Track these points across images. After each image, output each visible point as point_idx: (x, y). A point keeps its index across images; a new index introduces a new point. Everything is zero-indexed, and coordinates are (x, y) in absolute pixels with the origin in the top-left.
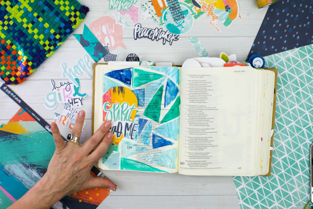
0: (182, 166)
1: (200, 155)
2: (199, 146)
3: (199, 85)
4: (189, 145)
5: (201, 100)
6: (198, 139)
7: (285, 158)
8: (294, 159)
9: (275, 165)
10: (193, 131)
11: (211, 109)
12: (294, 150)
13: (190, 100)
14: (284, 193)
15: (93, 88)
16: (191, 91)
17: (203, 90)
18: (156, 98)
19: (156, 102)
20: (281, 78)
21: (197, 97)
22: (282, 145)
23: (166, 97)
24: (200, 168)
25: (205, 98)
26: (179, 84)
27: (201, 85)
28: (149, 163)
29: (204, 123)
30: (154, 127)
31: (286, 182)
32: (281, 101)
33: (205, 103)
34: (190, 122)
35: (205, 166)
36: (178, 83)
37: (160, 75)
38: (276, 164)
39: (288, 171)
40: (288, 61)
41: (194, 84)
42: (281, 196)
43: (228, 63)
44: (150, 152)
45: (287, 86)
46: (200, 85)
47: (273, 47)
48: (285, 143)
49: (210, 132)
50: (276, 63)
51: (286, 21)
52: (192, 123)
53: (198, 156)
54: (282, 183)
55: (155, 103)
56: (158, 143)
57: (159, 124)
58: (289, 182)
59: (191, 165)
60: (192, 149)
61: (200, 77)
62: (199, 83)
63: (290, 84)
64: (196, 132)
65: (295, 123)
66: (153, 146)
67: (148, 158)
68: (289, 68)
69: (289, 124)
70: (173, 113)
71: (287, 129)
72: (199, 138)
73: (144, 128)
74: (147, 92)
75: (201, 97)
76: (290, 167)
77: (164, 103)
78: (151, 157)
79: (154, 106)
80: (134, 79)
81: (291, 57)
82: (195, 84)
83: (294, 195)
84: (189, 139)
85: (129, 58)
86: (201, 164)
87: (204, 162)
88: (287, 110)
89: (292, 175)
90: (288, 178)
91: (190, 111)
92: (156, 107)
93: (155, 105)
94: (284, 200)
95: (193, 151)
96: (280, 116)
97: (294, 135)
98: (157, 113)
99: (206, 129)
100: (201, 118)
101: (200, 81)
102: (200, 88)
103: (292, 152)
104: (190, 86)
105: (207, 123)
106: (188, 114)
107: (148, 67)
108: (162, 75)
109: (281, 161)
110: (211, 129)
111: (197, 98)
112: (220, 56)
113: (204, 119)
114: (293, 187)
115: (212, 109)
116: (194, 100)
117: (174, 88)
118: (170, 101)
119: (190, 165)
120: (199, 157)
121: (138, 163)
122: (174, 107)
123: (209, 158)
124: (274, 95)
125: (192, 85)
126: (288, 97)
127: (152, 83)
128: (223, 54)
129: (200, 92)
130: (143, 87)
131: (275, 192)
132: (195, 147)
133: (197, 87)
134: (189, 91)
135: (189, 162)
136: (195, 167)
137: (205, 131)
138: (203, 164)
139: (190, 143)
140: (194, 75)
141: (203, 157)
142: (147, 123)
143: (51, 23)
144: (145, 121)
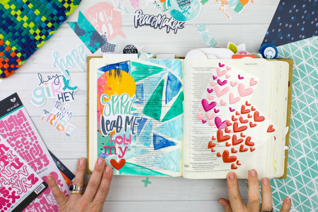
0: (186, 169)
1: (206, 156)
2: (206, 146)
4: (194, 146)
5: (207, 95)
6: (205, 138)
7: (303, 158)
8: (313, 159)
9: (291, 166)
11: (218, 105)
12: (313, 150)
13: (195, 96)
14: (302, 196)
15: (87, 84)
16: (196, 86)
18: (156, 94)
19: (157, 98)
20: (299, 70)
21: (203, 92)
22: (300, 144)
23: (167, 92)
24: (206, 170)
25: (212, 93)
26: (182, 78)
27: (208, 79)
28: (150, 167)
30: (154, 126)
31: (305, 185)
32: (298, 95)
35: (212, 168)
36: (180, 77)
37: (160, 68)
38: (293, 165)
39: (307, 173)
40: (306, 51)
41: (199, 78)
42: (299, 201)
43: (236, 54)
44: (151, 154)
45: (305, 78)
46: (206, 79)
47: (289, 35)
48: (303, 142)
50: (293, 52)
51: (304, 6)
52: (197, 121)
53: (204, 157)
54: (299, 186)
55: (155, 100)
56: (160, 144)
57: (160, 122)
58: (307, 185)
59: (196, 168)
60: (197, 150)
61: (207, 70)
62: (205, 76)
63: (309, 76)
64: (202, 131)
65: (314, 119)
66: (154, 147)
67: (149, 161)
68: (307, 59)
69: (307, 121)
70: (175, 110)
71: (306, 126)
73: (143, 128)
74: (146, 88)
76: (309, 168)
77: (165, 100)
78: (152, 159)
79: (154, 103)
80: (131, 74)
81: (310, 46)
82: (201, 78)
83: (313, 199)
84: (194, 139)
85: (126, 50)
86: (207, 166)
87: (210, 164)
88: (305, 105)
89: (311, 177)
90: (306, 180)
91: (194, 108)
92: (157, 103)
93: (155, 101)
94: (302, 205)
95: (199, 152)
96: (298, 111)
97: (312, 133)
98: (157, 110)
101: (207, 74)
102: (207, 82)
103: (311, 152)
104: (195, 80)
105: (214, 121)
106: (193, 111)
107: (147, 60)
108: (162, 68)
109: (298, 162)
112: (228, 46)
114: (312, 190)
116: (199, 95)
117: (176, 82)
118: (172, 97)
119: (194, 168)
120: (205, 159)
121: (138, 167)
122: (176, 104)
123: (216, 160)
124: (289, 88)
125: (198, 79)
126: (306, 90)
127: (152, 78)
128: (231, 44)
129: (206, 86)
130: (142, 82)
131: (292, 196)
132: (201, 148)
133: (204, 81)
134: (194, 86)
135: (193, 165)
136: (201, 169)
137: (212, 129)
138: (209, 166)
139: (195, 144)
140: (200, 68)
141: (209, 158)
142: (147, 122)
143: (42, 9)
144: (144, 120)
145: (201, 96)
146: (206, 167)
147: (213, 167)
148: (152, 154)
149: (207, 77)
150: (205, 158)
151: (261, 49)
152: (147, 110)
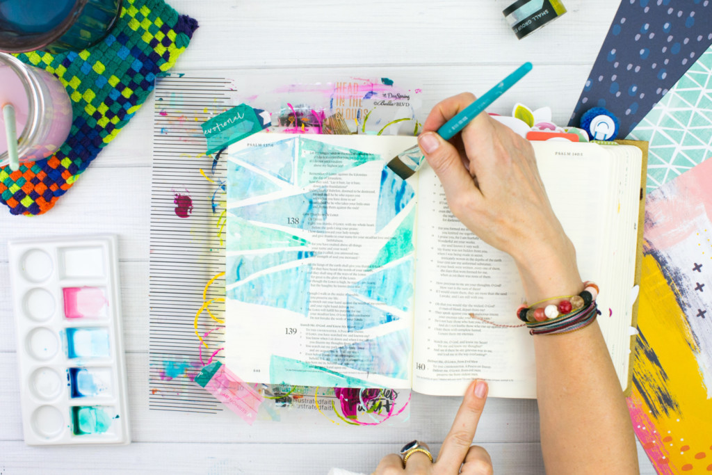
0: (420, 372)
1: (464, 346)
2: (464, 324)
4: (438, 323)
6: (462, 308)
24: (461, 377)
28: (340, 368)
29: (478, 270)
30: (350, 280)
34: (444, 269)
35: (474, 372)
37: (365, 154)
44: (341, 341)
47: (635, 89)
49: (489, 294)
52: (447, 271)
53: (459, 348)
55: (352, 223)
56: (361, 320)
57: (363, 272)
59: (441, 371)
60: (444, 332)
64: (457, 293)
66: (348, 326)
67: (337, 356)
70: (395, 245)
72: (464, 305)
73: (326, 284)
74: (332, 197)
77: (375, 223)
78: (344, 352)
79: (349, 231)
80: (301, 165)
84: (440, 308)
86: (464, 369)
87: (471, 364)
91: (443, 241)
92: (356, 231)
93: (352, 227)
95: (448, 338)
98: (357, 246)
99: (482, 285)
100: (472, 259)
105: (485, 271)
106: (439, 249)
108: (369, 155)
110: (493, 285)
112: (514, 112)
113: (479, 260)
119: (437, 371)
120: (462, 353)
121: (313, 369)
124: (640, 202)
127: (346, 175)
128: (520, 107)
130: (324, 185)
132: (453, 328)
135: (436, 364)
136: (451, 375)
137: (479, 289)
138: (468, 369)
139: (442, 319)
141: (470, 351)
142: (333, 272)
143: (108, 61)
144: (328, 267)
146: (462, 370)
147: (477, 371)
148: (344, 340)
150: (461, 351)
151: (583, 118)
152: (335, 245)
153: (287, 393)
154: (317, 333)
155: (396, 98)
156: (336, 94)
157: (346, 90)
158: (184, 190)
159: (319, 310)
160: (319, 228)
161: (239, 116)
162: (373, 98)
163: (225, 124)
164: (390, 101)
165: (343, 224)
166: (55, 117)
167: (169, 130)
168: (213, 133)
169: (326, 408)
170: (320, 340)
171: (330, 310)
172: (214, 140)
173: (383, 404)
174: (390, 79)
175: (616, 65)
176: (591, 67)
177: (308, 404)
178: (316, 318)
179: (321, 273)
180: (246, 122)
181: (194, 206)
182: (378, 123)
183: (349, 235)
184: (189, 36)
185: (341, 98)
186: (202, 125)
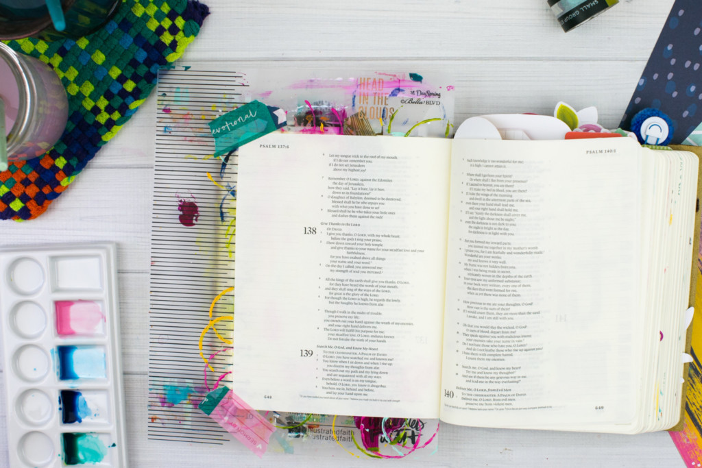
0: (449, 401)
1: (495, 373)
2: (493, 348)
3: (493, 188)
4: (466, 346)
5: (497, 227)
6: (490, 330)
10: (478, 308)
11: (524, 251)
13: (470, 227)
16: (474, 204)
17: (504, 200)
21: (488, 219)
24: (493, 407)
25: (507, 222)
27: (500, 188)
28: (360, 394)
29: (505, 288)
33: (509, 234)
34: (470, 286)
35: (508, 402)
41: (481, 185)
43: (575, 130)
44: (362, 365)
46: (496, 188)
47: (693, 89)
49: (520, 313)
52: (473, 289)
53: (489, 375)
55: (375, 234)
56: (384, 341)
57: (386, 289)
59: (470, 399)
60: (472, 356)
61: (496, 166)
62: (493, 181)
64: (484, 313)
67: (357, 380)
72: (492, 327)
74: (353, 205)
75: (499, 219)
78: (366, 377)
82: (484, 185)
84: (467, 330)
86: (496, 398)
87: (504, 393)
91: (469, 255)
92: (379, 243)
93: (375, 238)
95: (477, 364)
98: (380, 259)
99: (511, 305)
100: (498, 276)
101: (498, 176)
102: (496, 195)
104: (471, 189)
105: (514, 288)
106: (466, 264)
110: (523, 304)
111: (488, 221)
112: (556, 112)
113: (506, 277)
115: (528, 251)
116: (479, 225)
119: (466, 399)
120: (492, 380)
121: (330, 395)
123: (517, 382)
124: (696, 215)
125: (476, 187)
127: (369, 180)
128: (562, 107)
129: (496, 205)
130: (344, 191)
132: (481, 352)
133: (490, 193)
134: (470, 203)
135: (465, 392)
136: (482, 404)
137: (508, 309)
138: (501, 398)
139: (469, 342)
140: (481, 161)
141: (501, 378)
142: (354, 288)
143: (109, 51)
144: (348, 283)
145: (482, 228)
146: (494, 400)
147: (511, 400)
148: (365, 363)
149: (496, 183)
150: (491, 378)
151: (634, 120)
152: (355, 258)
153: (301, 422)
154: (335, 355)
155: (426, 96)
156: (359, 90)
157: (370, 87)
158: (189, 195)
159: (338, 330)
160: (339, 239)
161: (251, 114)
162: (400, 95)
163: (235, 123)
164: (419, 99)
165: (365, 235)
166: (48, 112)
167: (173, 129)
168: (222, 133)
169: (344, 440)
170: (338, 364)
171: (350, 331)
172: (222, 140)
173: (408, 435)
174: (419, 74)
175: (673, 62)
176: (645, 64)
177: (325, 435)
178: (334, 339)
179: (340, 289)
180: (259, 120)
181: (201, 213)
182: (405, 123)
183: (372, 247)
184: (199, 23)
185: (364, 95)
186: (209, 124)
